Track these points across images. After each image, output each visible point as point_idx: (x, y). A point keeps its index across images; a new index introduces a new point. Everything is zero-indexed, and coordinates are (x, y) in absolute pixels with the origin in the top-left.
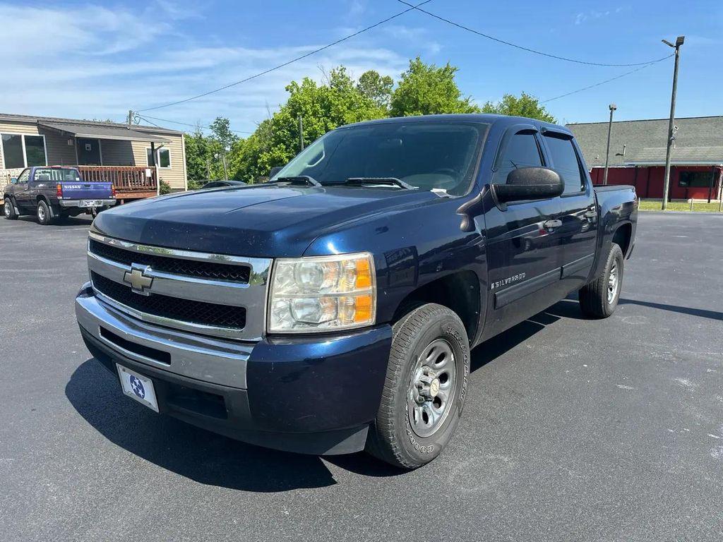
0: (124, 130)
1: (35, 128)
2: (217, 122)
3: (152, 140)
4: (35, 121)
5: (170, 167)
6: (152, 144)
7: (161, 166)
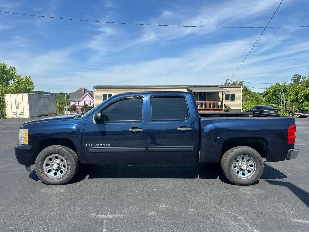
0: (217, 88)
1: (186, 89)
2: (294, 77)
3: (223, 91)
4: (186, 87)
5: (235, 100)
6: (223, 92)
7: (226, 100)
